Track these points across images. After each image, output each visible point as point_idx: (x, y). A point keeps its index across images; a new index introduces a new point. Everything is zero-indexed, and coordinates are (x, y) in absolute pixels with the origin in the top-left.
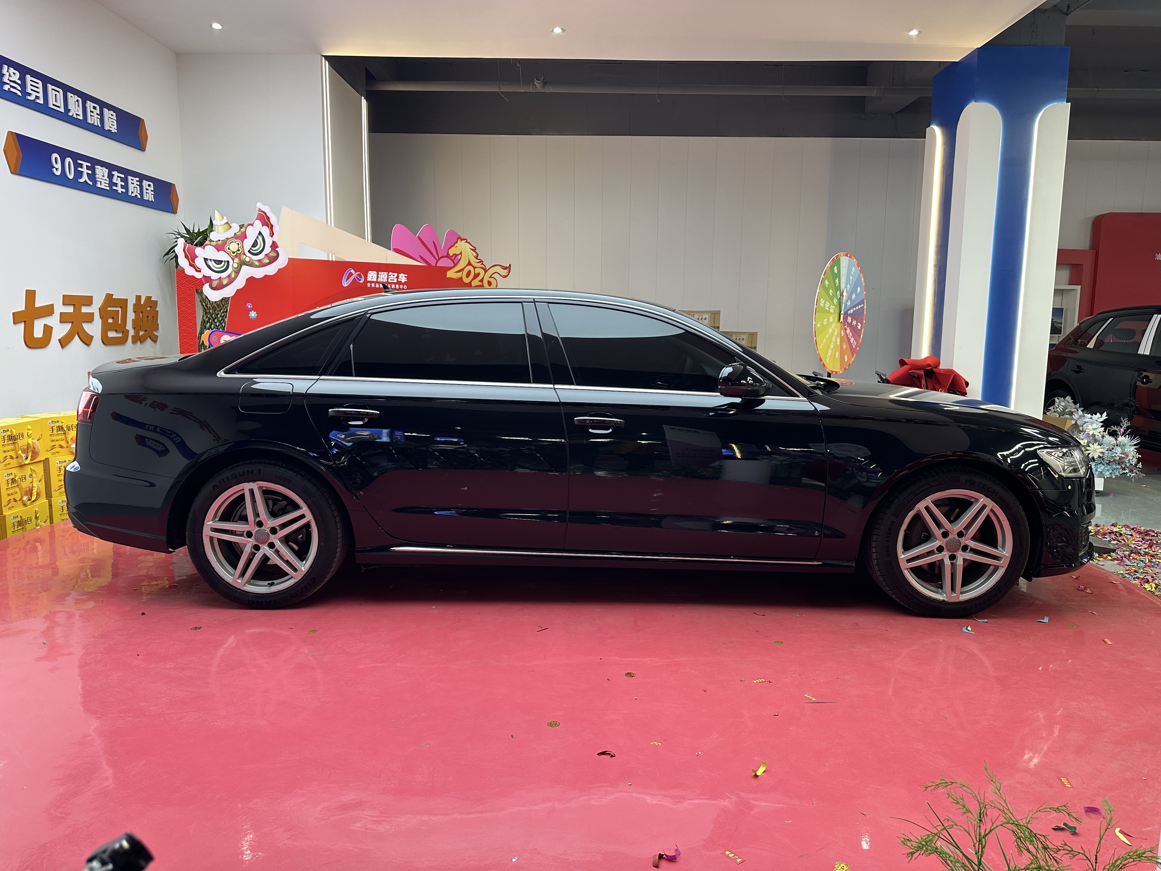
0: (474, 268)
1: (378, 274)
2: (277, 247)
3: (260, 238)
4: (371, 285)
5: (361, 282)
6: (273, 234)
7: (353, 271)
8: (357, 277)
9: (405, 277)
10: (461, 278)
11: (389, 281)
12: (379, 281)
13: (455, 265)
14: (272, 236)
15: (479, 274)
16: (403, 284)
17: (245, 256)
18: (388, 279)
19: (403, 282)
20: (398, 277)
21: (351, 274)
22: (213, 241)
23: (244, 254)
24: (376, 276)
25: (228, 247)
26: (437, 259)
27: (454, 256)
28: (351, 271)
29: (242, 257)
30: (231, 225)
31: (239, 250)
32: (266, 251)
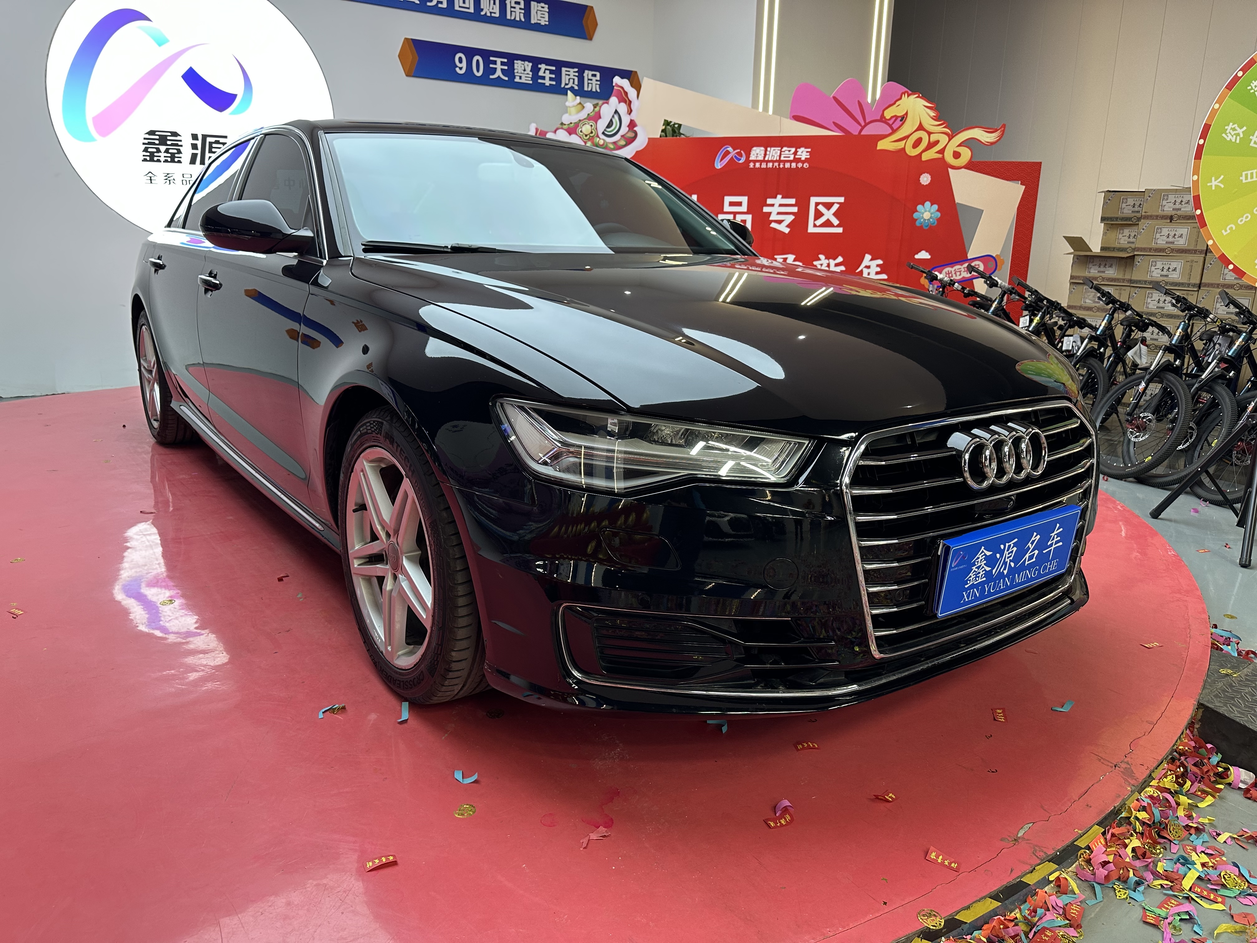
0: (929, 133)
1: (766, 151)
2: (635, 125)
3: (616, 117)
4: (754, 166)
5: (740, 162)
6: (631, 111)
7: (730, 149)
8: (735, 156)
9: (807, 152)
10: (903, 149)
11: (782, 158)
12: (766, 159)
13: (894, 131)
14: (630, 114)
15: (937, 142)
16: (803, 162)
17: (598, 139)
18: (780, 156)
19: (803, 159)
20: (795, 153)
21: (728, 153)
22: (565, 125)
23: (598, 136)
24: (763, 153)
25: (580, 130)
26: (863, 124)
27: (894, 119)
28: (728, 149)
29: (595, 140)
30: (585, 105)
31: (592, 133)
32: (622, 132)
